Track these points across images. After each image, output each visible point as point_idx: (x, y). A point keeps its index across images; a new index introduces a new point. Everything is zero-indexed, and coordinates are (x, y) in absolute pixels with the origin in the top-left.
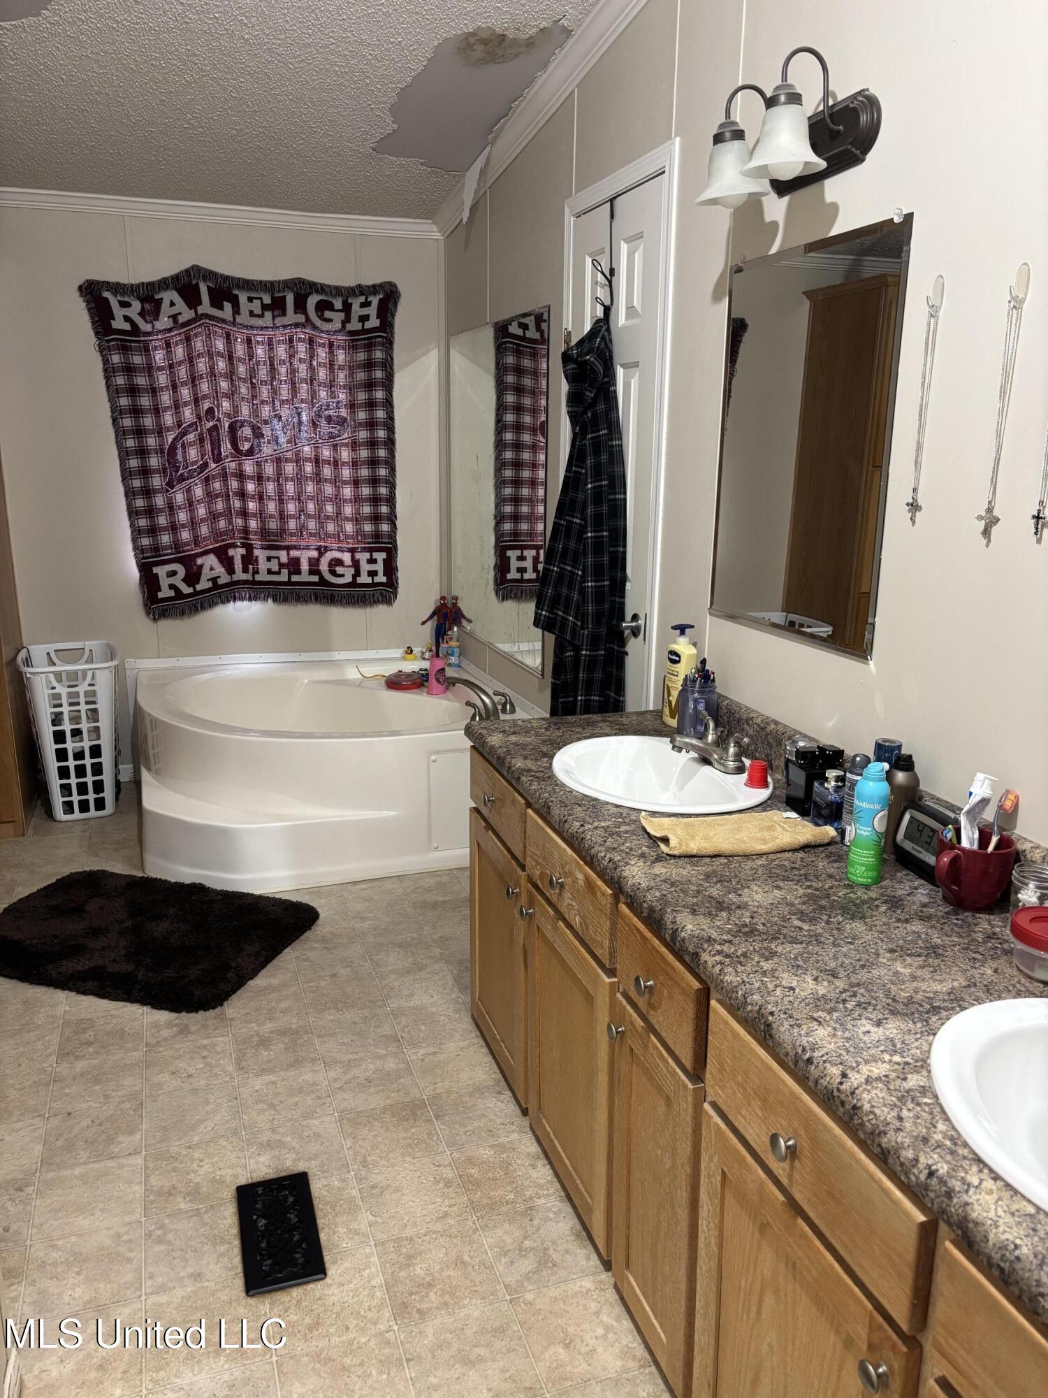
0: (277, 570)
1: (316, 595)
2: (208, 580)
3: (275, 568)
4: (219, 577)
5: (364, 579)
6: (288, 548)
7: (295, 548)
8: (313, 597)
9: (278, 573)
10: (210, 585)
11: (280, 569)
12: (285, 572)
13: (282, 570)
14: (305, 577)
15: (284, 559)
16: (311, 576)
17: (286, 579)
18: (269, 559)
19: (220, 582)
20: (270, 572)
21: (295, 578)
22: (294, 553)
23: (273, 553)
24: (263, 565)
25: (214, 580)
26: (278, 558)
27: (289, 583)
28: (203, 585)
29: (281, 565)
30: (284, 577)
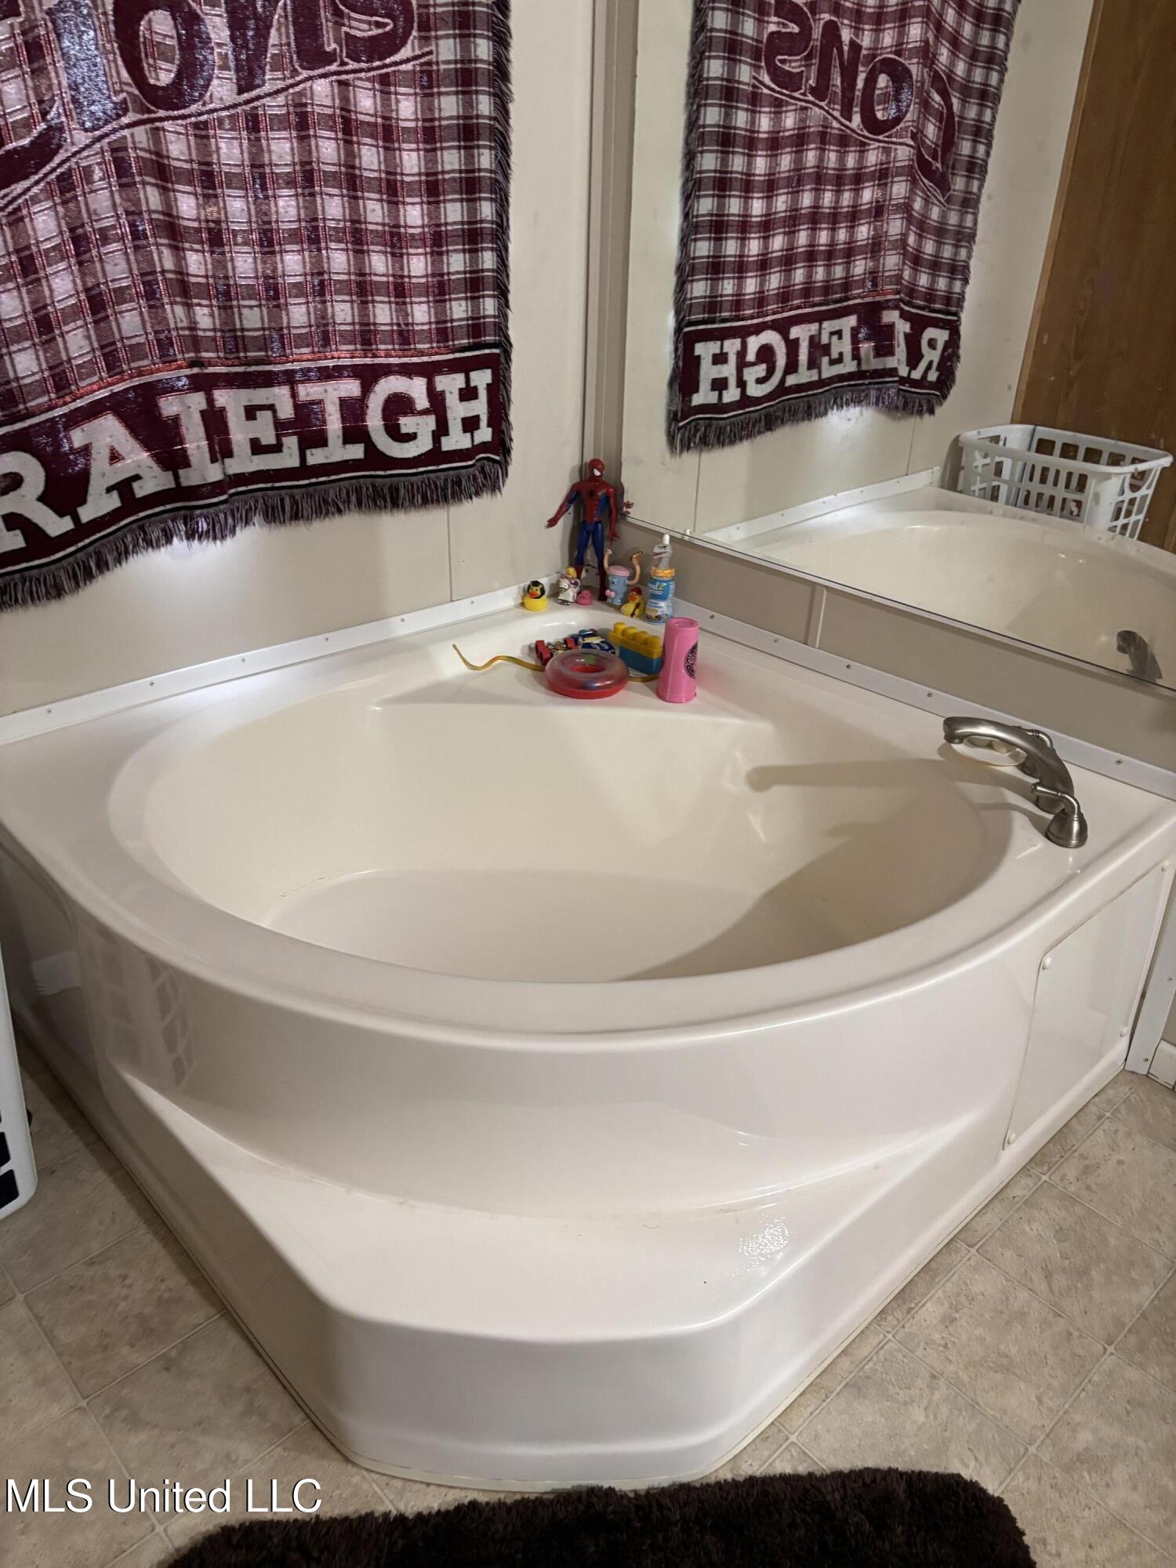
0: (273, 441)
1: (358, 491)
2: (109, 490)
3: (268, 438)
4: (137, 477)
5: (456, 440)
6: (290, 379)
7: (307, 376)
8: (353, 498)
9: (277, 448)
10: (114, 502)
11: (278, 437)
12: (291, 443)
13: (286, 441)
14: (337, 451)
15: (286, 411)
16: (349, 447)
17: (295, 462)
18: (251, 412)
19: (141, 490)
20: (257, 447)
21: (316, 457)
22: (308, 391)
23: (260, 396)
24: (240, 433)
25: (124, 487)
26: (271, 408)
27: (304, 470)
28: (98, 504)
29: (281, 426)
30: (289, 458)
